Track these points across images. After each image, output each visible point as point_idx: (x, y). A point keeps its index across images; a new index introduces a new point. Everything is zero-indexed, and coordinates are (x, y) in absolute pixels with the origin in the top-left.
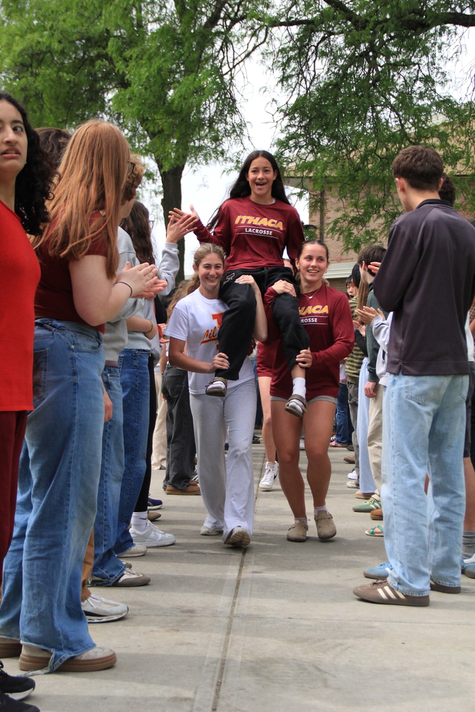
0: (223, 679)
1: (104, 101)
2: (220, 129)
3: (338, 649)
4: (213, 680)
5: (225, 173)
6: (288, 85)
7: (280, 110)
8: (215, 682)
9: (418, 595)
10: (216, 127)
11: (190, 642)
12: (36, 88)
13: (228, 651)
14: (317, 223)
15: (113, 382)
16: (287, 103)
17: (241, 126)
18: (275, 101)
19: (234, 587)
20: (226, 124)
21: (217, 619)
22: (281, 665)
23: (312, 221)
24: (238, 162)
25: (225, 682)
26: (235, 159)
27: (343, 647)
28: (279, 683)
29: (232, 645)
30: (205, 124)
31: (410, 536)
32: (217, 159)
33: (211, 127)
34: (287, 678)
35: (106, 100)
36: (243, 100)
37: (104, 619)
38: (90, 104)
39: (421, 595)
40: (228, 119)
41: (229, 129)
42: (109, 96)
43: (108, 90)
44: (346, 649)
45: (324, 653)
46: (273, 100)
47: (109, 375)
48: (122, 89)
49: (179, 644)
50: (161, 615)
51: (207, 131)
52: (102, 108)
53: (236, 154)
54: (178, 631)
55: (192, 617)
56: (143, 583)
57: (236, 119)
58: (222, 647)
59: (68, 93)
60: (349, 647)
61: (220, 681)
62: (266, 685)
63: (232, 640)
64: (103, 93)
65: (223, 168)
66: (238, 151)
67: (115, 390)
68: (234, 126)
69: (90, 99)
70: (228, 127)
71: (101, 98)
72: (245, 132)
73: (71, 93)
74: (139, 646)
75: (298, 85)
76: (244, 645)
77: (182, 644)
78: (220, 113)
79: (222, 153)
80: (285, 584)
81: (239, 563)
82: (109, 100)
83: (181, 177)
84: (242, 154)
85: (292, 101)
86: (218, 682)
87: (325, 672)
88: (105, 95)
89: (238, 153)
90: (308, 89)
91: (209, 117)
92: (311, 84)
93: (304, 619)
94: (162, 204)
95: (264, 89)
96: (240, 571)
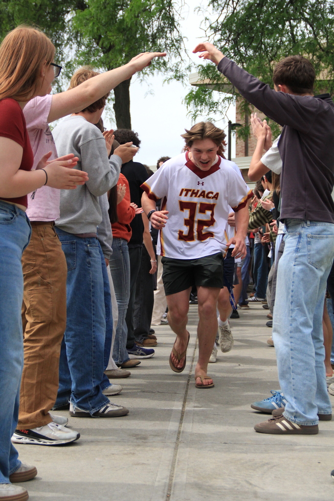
0: (172, 492)
1: (64, 22)
2: (161, 43)
3: (266, 468)
4: (164, 493)
5: (166, 82)
6: (218, 5)
7: (211, 27)
8: (165, 495)
9: (311, 425)
10: (158, 43)
11: (144, 462)
12: (8, 12)
13: (176, 470)
14: (242, 122)
15: (92, 251)
16: (217, 20)
17: (180, 40)
18: (208, 19)
19: (179, 419)
20: (167, 38)
21: (165, 444)
22: (219, 480)
23: (238, 120)
24: (177, 71)
25: (173, 494)
26: (174, 68)
27: (269, 466)
28: (218, 495)
29: (178, 465)
30: (149, 41)
31: (307, 376)
32: (160, 69)
33: (154, 42)
34: (224, 491)
35: (66, 20)
36: (180, 18)
37: (54, 443)
38: (53, 23)
39: (314, 424)
40: (168, 35)
41: (169, 43)
42: (68, 17)
43: (68, 12)
44: (272, 467)
45: (254, 470)
46: (206, 19)
47: (88, 245)
48: (79, 11)
49: (136, 464)
50: (120, 442)
51: (151, 45)
52: (63, 28)
53: (175, 65)
54: (134, 454)
55: (145, 443)
56: (123, 414)
57: (175, 34)
58: (170, 467)
59: (35, 15)
60: (275, 466)
61: (169, 493)
62: (207, 496)
63: (178, 460)
64: (64, 15)
65: (164, 78)
66: (176, 62)
67: (94, 257)
68: (173, 41)
69: (52, 20)
70: (168, 42)
71: (62, 20)
72: (182, 46)
73: (38, 15)
74: (103, 466)
75: (226, 6)
76: (188, 465)
77: (138, 464)
78: (161, 30)
79: (165, 63)
80: (221, 416)
81: (182, 400)
82: (69, 21)
83: (129, 85)
84: (180, 65)
85: (221, 20)
86: (168, 494)
87: (255, 486)
88: (65, 17)
89: (177, 64)
90: (235, 9)
91: (152, 34)
92: (237, 4)
93: (237, 444)
94: (114, 108)
95: (198, 9)
96: (184, 406)
